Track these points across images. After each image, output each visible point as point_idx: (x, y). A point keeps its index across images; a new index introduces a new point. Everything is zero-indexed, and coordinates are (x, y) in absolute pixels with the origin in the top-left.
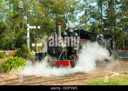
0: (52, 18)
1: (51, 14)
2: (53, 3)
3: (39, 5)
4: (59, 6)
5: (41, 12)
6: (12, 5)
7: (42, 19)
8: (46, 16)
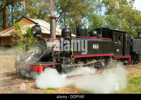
0: (134, 29)
1: (133, 27)
2: (135, 20)
3: (126, 22)
4: (139, 21)
5: (127, 26)
6: (109, 23)
7: (127, 30)
8: (130, 28)
